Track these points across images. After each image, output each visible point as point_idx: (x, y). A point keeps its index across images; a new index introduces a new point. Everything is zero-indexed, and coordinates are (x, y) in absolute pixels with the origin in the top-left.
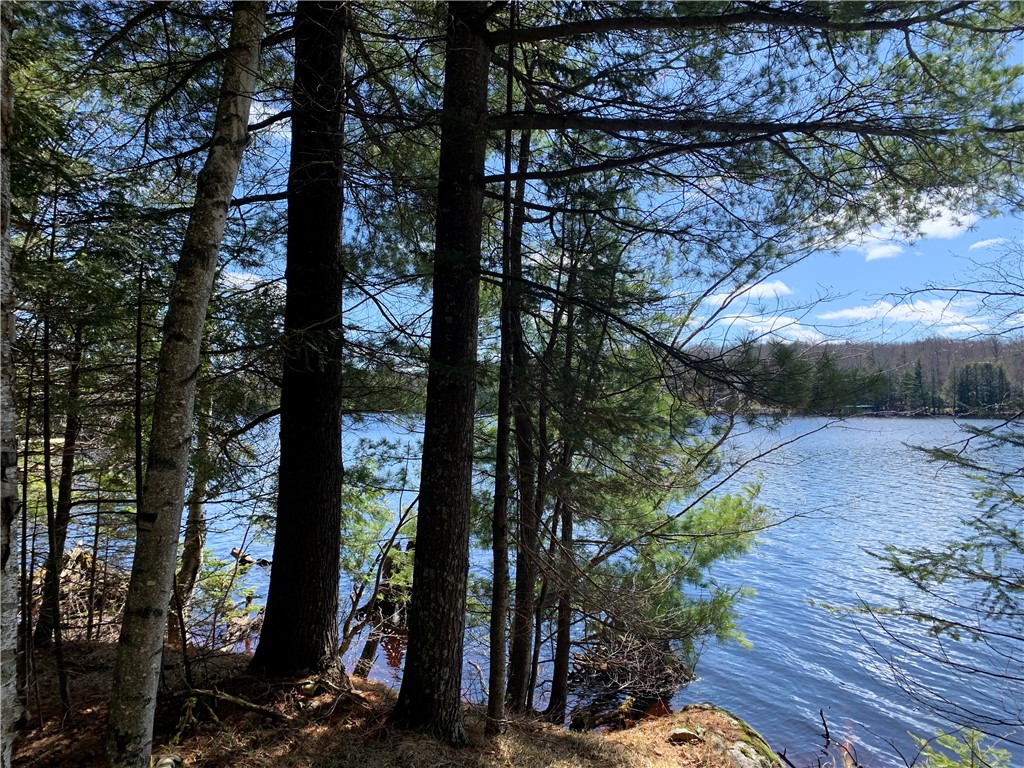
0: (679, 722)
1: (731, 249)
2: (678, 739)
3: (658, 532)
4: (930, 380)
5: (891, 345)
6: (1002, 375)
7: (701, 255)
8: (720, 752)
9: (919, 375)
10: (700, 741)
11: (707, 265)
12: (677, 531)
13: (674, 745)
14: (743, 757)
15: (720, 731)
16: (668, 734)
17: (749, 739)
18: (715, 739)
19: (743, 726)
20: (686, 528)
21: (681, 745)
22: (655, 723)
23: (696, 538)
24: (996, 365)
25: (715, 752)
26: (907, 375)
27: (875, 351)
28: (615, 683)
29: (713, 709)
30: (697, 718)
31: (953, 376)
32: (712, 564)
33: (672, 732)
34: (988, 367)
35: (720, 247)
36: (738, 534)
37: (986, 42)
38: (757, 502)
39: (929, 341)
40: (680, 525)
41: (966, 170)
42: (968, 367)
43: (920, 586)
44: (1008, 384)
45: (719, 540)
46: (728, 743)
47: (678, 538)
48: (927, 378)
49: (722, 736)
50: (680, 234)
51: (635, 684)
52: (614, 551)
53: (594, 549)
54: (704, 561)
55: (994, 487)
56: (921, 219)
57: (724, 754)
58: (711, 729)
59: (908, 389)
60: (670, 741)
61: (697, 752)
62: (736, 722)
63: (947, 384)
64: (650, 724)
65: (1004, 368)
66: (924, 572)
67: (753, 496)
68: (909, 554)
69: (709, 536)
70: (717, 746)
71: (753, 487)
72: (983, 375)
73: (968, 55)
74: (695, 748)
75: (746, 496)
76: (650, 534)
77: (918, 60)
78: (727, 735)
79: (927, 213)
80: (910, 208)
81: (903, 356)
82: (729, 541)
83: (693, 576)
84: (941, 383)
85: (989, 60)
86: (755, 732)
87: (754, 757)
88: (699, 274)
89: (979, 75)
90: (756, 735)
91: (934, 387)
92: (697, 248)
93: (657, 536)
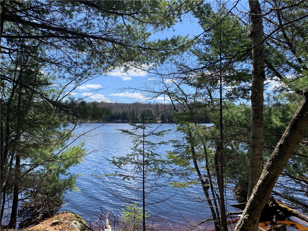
0: (55, 219)
1: (75, 71)
2: (54, 224)
3: (51, 159)
4: (136, 113)
5: (127, 104)
6: (151, 113)
7: (65, 72)
8: (68, 225)
9: (133, 112)
10: (61, 223)
11: (67, 75)
12: (58, 159)
13: (53, 226)
14: (75, 225)
15: (68, 219)
16: (50, 224)
17: (77, 219)
18: (66, 221)
19: (76, 215)
20: (61, 157)
21: (55, 226)
22: (47, 221)
23: (64, 160)
24: (150, 110)
25: (66, 225)
26: (131, 112)
27: (122, 106)
28: (36, 211)
29: (67, 213)
30: (61, 216)
31: (141, 112)
32: (69, 168)
33: (52, 222)
34: (149, 110)
35: (71, 70)
36: (77, 158)
37: (142, 25)
38: (83, 148)
39: (136, 103)
40: (59, 157)
41: (138, 58)
42: (144, 110)
43: (119, 167)
44: (153, 115)
45: (71, 160)
46: (70, 222)
47: (58, 161)
48: (135, 113)
49: (69, 220)
50: (58, 64)
51: (43, 209)
52: (35, 167)
53: (28, 168)
54: (67, 167)
55: (137, 139)
56: (128, 69)
57: (69, 225)
58: (65, 218)
59: (131, 116)
60: (51, 225)
61: (60, 227)
62: (73, 215)
63: (140, 114)
64: (45, 221)
65: (152, 111)
66: (121, 163)
67: (82, 146)
68: (118, 158)
69: (67, 159)
70: (67, 223)
71: (82, 143)
72: (147, 112)
73: (139, 27)
74: (60, 226)
75: (80, 146)
76: (48, 160)
77: (126, 26)
78: (71, 219)
79: (129, 68)
80: (125, 66)
81: (130, 107)
82: (74, 160)
83: (63, 172)
84: (138, 114)
85: (143, 30)
86: (79, 216)
87: (78, 224)
88: (64, 77)
89: (141, 33)
90: (79, 217)
91: (137, 115)
92: (64, 69)
93: (51, 161)
